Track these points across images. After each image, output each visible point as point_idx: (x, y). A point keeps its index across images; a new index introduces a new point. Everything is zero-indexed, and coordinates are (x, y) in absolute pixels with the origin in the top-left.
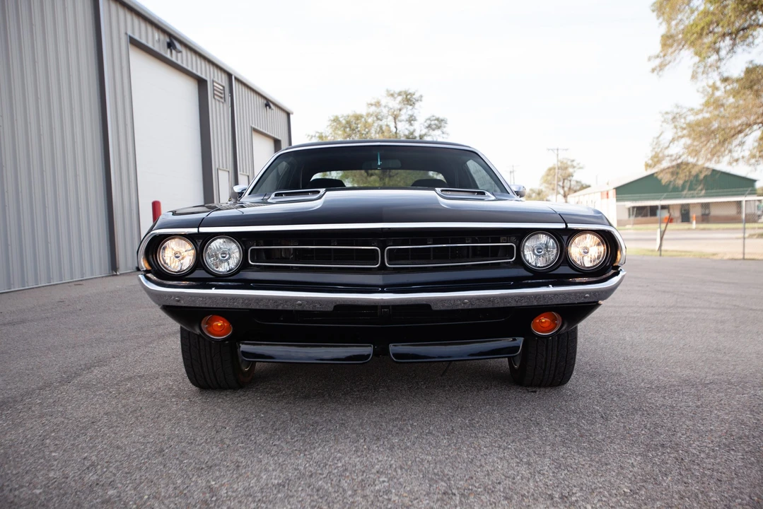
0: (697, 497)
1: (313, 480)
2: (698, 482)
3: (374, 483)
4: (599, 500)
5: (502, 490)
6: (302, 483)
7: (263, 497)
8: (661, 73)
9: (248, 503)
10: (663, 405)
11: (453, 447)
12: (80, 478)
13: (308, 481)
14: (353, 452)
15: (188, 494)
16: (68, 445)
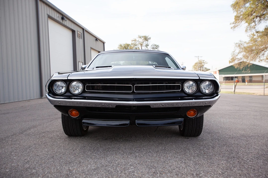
0: (246, 175)
1: (107, 168)
2: (246, 170)
3: (129, 169)
4: (210, 176)
5: (175, 172)
6: (103, 168)
7: (88, 173)
8: (234, 29)
9: (83, 175)
10: (234, 143)
11: (158, 157)
12: (23, 166)
13: (105, 168)
14: (122, 158)
15: (61, 172)
16: (20, 155)
